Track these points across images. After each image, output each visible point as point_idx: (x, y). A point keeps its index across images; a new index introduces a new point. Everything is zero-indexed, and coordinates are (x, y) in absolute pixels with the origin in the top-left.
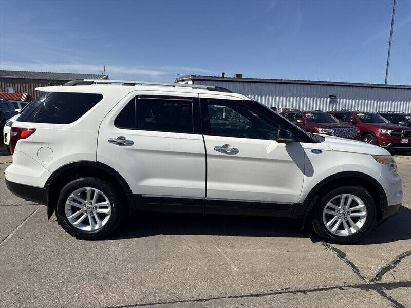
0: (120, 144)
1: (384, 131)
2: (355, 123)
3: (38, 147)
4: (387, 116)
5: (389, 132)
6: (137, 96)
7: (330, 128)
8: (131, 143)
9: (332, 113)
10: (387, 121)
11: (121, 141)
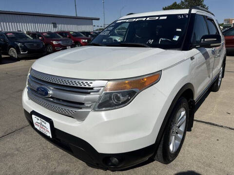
1: (84, 41)
2: (69, 37)
4: (83, 33)
5: (86, 41)
7: (59, 41)
9: (57, 32)
10: (84, 35)
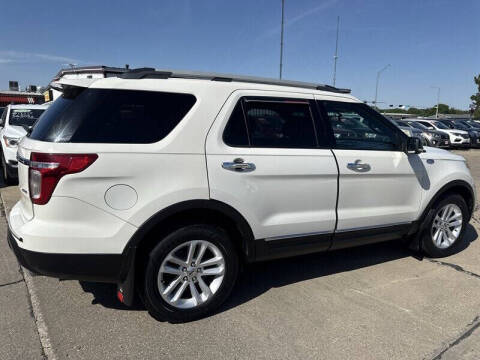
0: (239, 170)
3: (104, 186)
6: (242, 98)
8: (252, 167)
11: (238, 166)
